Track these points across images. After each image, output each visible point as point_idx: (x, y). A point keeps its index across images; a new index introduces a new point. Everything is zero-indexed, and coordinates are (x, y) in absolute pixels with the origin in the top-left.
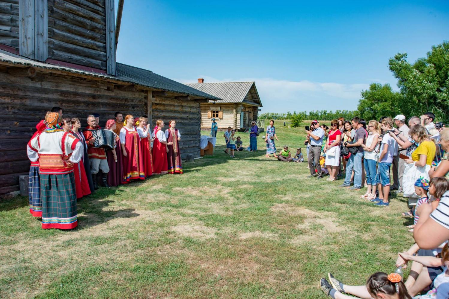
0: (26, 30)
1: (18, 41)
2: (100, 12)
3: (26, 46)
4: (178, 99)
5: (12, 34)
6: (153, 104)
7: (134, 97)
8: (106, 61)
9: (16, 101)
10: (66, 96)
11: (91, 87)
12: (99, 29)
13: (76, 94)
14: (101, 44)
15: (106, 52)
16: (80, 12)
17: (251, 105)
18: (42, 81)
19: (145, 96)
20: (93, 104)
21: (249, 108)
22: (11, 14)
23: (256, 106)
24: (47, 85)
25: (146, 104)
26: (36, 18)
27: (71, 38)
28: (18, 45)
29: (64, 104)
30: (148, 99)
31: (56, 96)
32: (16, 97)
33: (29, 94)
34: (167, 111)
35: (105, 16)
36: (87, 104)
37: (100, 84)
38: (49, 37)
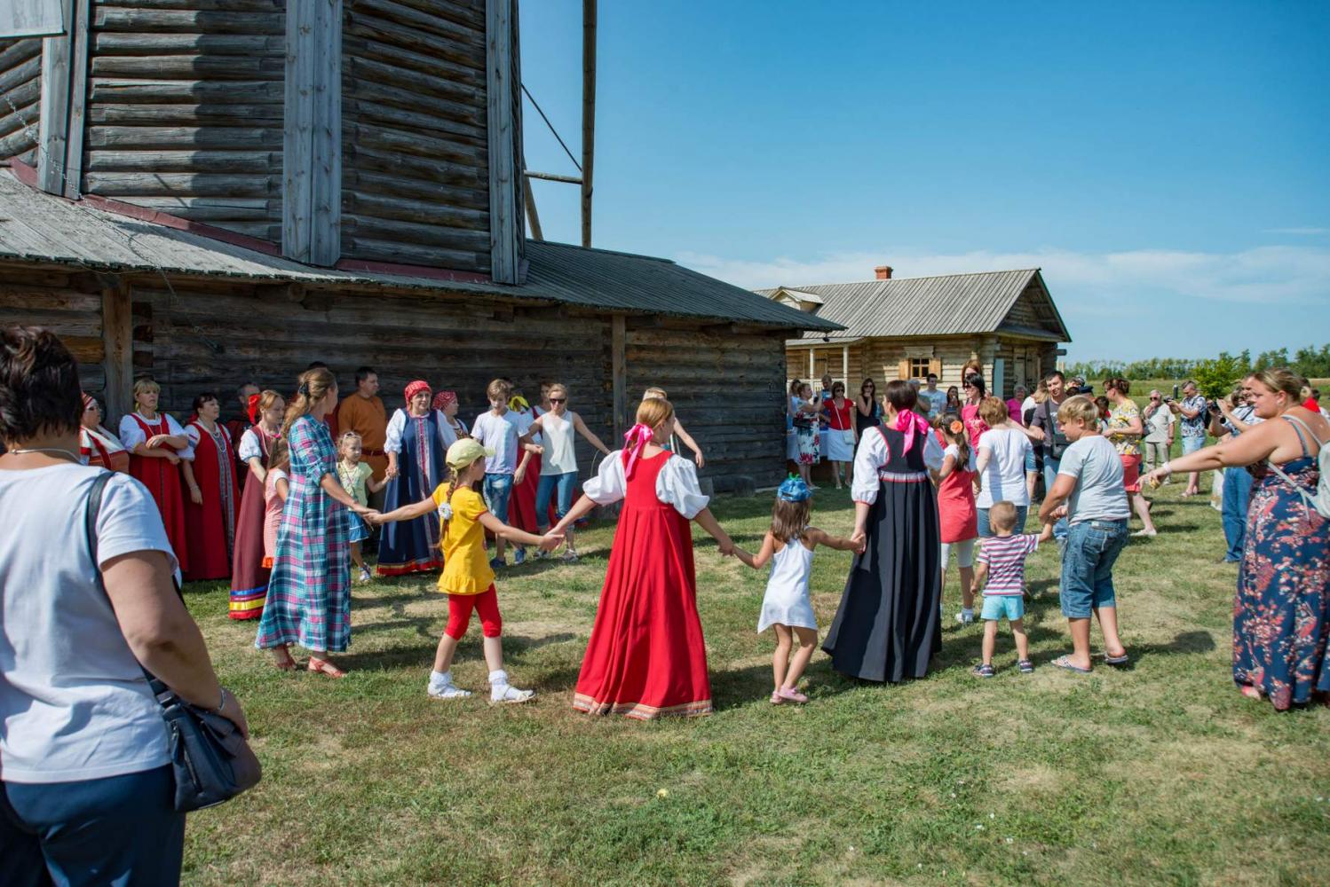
0: (295, 203)
1: (280, 228)
2: (471, 139)
3: (296, 237)
4: (707, 334)
5: (270, 215)
6: (628, 348)
7: (571, 332)
8: (489, 252)
9: (271, 356)
10: (386, 337)
11: (451, 315)
12: (471, 179)
13: (412, 333)
14: (475, 213)
15: (489, 230)
16: (420, 145)
17: (1032, 338)
18: (327, 309)
19: (604, 328)
20: (458, 355)
21: (1026, 346)
22: (269, 174)
23: (1049, 340)
24: (340, 317)
25: (608, 350)
26: (315, 176)
27: (396, 207)
28: (279, 237)
29: (381, 357)
30: (614, 336)
31: (362, 341)
32: (272, 346)
33: (298, 338)
34: (673, 364)
35: (487, 147)
36: (441, 354)
37: (472, 306)
38: (343, 212)
